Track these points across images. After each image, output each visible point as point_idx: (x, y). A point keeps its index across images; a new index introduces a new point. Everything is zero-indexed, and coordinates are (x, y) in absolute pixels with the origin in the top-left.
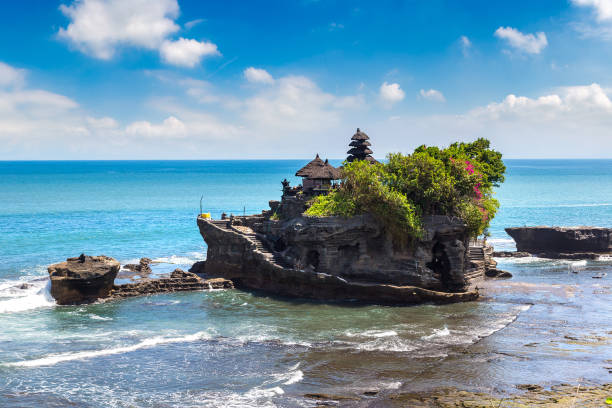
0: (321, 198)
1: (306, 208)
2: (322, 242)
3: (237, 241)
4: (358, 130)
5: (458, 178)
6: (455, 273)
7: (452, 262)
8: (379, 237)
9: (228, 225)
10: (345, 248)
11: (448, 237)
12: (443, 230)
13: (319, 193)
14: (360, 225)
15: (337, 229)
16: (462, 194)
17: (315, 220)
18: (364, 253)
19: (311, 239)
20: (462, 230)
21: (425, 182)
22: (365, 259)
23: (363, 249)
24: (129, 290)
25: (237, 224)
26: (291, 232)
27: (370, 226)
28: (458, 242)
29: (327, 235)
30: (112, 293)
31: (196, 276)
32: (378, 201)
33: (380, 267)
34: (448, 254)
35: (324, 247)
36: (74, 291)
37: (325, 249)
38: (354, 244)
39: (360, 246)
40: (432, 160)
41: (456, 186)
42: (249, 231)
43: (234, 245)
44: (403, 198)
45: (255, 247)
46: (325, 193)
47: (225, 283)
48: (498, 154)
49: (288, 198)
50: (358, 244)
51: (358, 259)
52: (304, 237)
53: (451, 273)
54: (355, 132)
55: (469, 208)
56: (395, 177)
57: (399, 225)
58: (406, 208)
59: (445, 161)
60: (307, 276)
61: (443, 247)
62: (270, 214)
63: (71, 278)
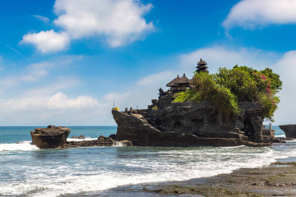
0: (182, 93)
1: (173, 99)
2: (182, 116)
3: (134, 121)
4: (201, 60)
5: (258, 81)
6: (257, 134)
7: (255, 128)
8: (214, 114)
9: (129, 113)
10: (195, 120)
11: (252, 114)
12: (251, 110)
13: (180, 91)
14: (204, 107)
15: (191, 108)
16: (260, 90)
17: (179, 104)
18: (205, 124)
19: (176, 115)
20: (261, 110)
21: (240, 83)
22: (207, 127)
23: (205, 121)
24: (75, 144)
25: (134, 112)
26: (165, 113)
27: (210, 107)
28: (258, 117)
29: (186, 112)
30: (66, 145)
31: (111, 139)
32: (214, 92)
33: (215, 131)
34: (253, 124)
35: (184, 119)
36: (45, 143)
37: (185, 121)
38: (200, 118)
39: (204, 120)
40: (243, 71)
41: (257, 85)
42: (141, 116)
43: (132, 123)
44: (228, 91)
45: (144, 123)
46: (184, 91)
47: (128, 143)
48: (277, 75)
49: (162, 97)
50: (202, 119)
51: (203, 126)
52: (173, 114)
53: (255, 135)
54: (199, 61)
55: (264, 97)
56: (223, 80)
57: (226, 105)
58: (230, 96)
59: (251, 73)
60: (175, 135)
61: (251, 120)
62: (152, 106)
63: (43, 135)
